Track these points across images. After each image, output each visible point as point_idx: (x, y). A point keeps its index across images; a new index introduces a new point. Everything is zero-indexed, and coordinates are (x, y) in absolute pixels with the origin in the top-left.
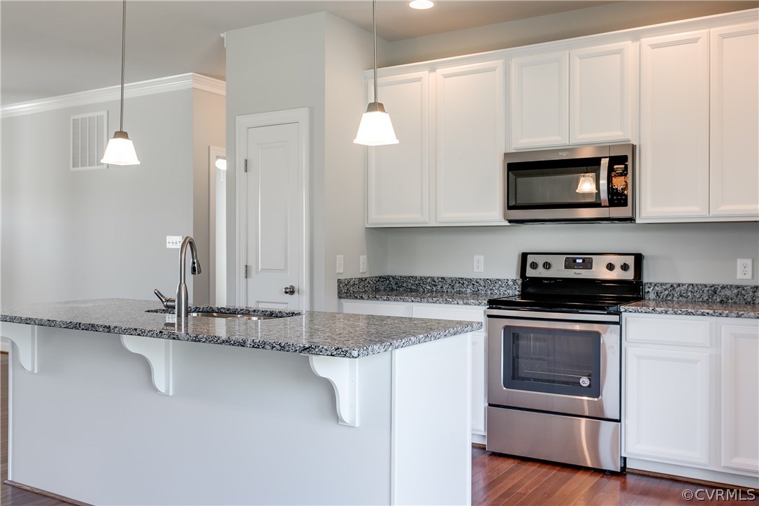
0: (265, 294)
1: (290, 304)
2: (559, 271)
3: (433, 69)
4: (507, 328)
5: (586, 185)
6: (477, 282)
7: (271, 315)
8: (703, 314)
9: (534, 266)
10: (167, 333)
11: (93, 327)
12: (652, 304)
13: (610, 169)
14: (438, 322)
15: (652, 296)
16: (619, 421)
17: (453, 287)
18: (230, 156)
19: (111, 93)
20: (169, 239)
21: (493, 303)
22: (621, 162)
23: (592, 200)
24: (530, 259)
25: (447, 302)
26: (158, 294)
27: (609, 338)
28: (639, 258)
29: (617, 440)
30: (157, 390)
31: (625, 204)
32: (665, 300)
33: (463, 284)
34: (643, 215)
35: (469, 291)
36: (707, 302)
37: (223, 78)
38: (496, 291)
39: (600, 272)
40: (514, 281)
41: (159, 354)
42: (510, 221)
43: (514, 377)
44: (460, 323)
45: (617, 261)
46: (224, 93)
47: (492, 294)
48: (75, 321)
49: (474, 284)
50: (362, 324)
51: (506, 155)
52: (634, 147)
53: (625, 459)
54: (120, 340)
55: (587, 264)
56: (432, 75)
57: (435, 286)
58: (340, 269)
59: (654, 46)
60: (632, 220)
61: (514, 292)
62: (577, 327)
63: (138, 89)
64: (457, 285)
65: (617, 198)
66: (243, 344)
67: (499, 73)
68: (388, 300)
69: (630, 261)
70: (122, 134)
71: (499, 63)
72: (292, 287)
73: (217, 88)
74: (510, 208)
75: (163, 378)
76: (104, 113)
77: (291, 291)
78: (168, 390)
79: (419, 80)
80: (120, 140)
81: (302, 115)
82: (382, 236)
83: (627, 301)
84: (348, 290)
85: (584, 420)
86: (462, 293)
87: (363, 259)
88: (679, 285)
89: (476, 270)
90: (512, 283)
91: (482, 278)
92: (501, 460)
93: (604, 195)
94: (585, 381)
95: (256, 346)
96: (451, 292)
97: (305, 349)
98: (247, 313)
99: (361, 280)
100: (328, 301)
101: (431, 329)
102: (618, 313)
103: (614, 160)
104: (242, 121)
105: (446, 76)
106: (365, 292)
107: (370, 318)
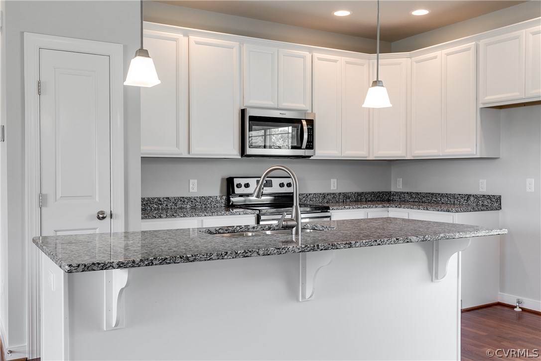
3: (186, 35)
6: (195, 200)
9: (240, 186)
17: (176, 205)
23: (295, 144)
24: (236, 181)
31: (313, 148)
33: (184, 201)
35: (188, 206)
38: (209, 205)
40: (221, 197)
45: (285, 182)
47: (205, 207)
49: (192, 201)
57: (161, 204)
64: (179, 202)
65: (308, 144)
79: (176, 40)
86: (183, 208)
88: (309, 194)
89: (191, 190)
90: (219, 199)
91: (198, 196)
96: (175, 208)
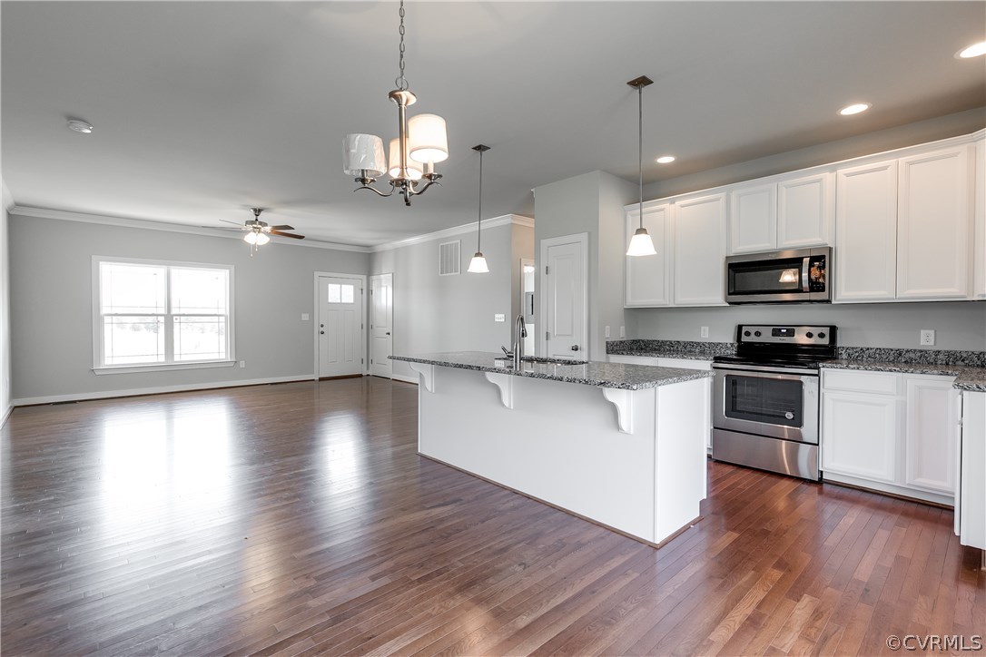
0: (559, 350)
1: (576, 356)
2: (767, 337)
3: (673, 202)
4: (727, 376)
5: (788, 277)
6: (704, 345)
7: (569, 363)
8: (891, 371)
9: (748, 334)
10: (510, 370)
11: (470, 367)
12: (845, 362)
13: (811, 265)
14: (684, 370)
15: (844, 356)
16: (818, 445)
17: (686, 348)
18: (537, 264)
19: (472, 227)
20: (497, 316)
21: (717, 359)
22: (820, 260)
23: (796, 287)
24: (745, 329)
25: (683, 358)
26: (504, 349)
27: (809, 386)
28: (833, 329)
29: (815, 459)
30: (503, 405)
31: (823, 290)
32: (856, 360)
33: (693, 346)
34: (838, 298)
35: (698, 350)
36: (893, 362)
37: (532, 217)
38: (718, 351)
39: (801, 338)
40: (732, 345)
41: (505, 383)
42: (730, 303)
43: (733, 410)
44: (699, 371)
45: (816, 331)
46: (533, 226)
47: (715, 352)
48: (460, 363)
49: (701, 346)
50: (622, 370)
51: (727, 257)
52: (830, 249)
53: (822, 472)
54: (484, 376)
55: (791, 333)
56: (673, 205)
57: (673, 347)
58: (607, 336)
59: (848, 175)
60: (828, 301)
61: (732, 352)
62: (780, 377)
63: (490, 223)
64: (689, 346)
65: (816, 286)
66: (561, 379)
67: (722, 203)
68: (641, 355)
69: (826, 331)
70: (479, 254)
71: (722, 195)
72: (576, 346)
73: (529, 223)
74: (730, 294)
75: (507, 398)
76: (459, 241)
77: (576, 349)
78: (510, 405)
79: (663, 210)
80: (478, 258)
81: (584, 237)
82: (635, 314)
83: (823, 360)
84: (613, 348)
85: (784, 442)
86: (693, 351)
87: (622, 328)
88: (868, 349)
89: (702, 336)
90: (730, 346)
91: (708, 342)
92: (723, 465)
93: (805, 284)
94: (789, 415)
95: (569, 381)
96: (685, 351)
97: (601, 383)
98: (553, 361)
99: (621, 342)
100: (599, 355)
101: (680, 375)
102: (818, 368)
103: (813, 259)
104: (544, 243)
105: (682, 206)
106: (624, 350)
107: (628, 366)
